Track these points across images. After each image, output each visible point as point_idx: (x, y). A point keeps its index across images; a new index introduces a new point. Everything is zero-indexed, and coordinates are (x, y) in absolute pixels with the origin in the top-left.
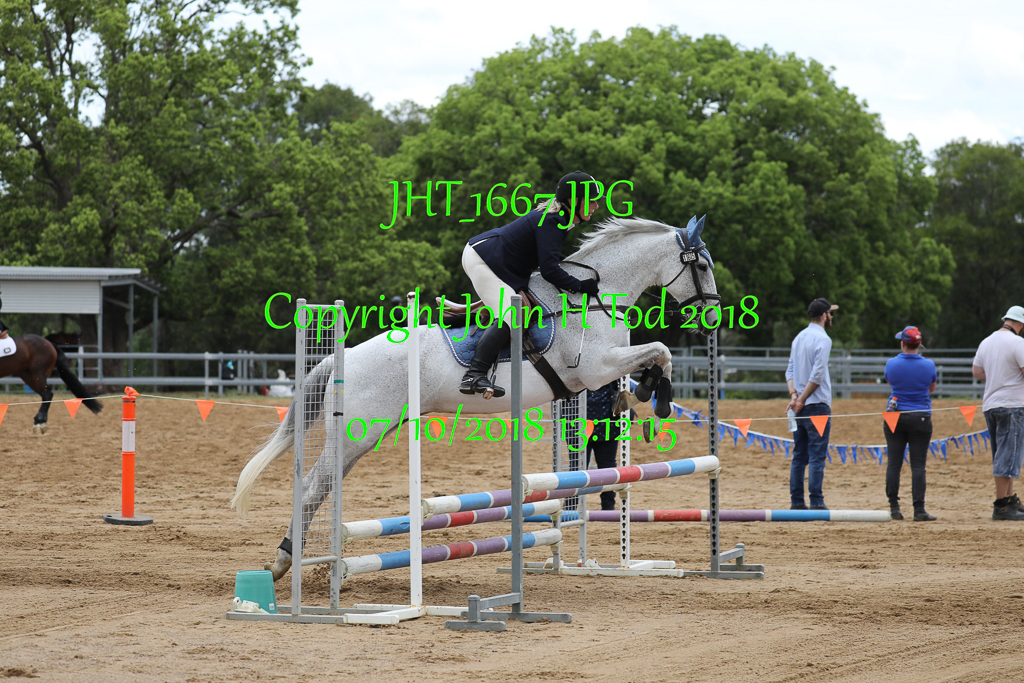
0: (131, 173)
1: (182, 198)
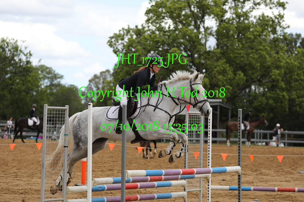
0: (221, 66)
1: (239, 75)
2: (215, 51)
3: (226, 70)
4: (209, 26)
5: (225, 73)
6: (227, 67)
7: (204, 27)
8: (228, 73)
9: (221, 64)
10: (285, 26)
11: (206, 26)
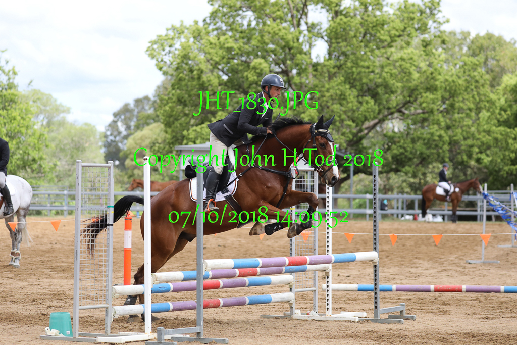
1: (367, 102)
2: (327, 63)
3: (344, 95)
4: (315, 22)
5: (344, 99)
6: (346, 89)
7: (307, 23)
8: (349, 100)
9: (337, 85)
10: (441, 20)
11: (310, 21)
